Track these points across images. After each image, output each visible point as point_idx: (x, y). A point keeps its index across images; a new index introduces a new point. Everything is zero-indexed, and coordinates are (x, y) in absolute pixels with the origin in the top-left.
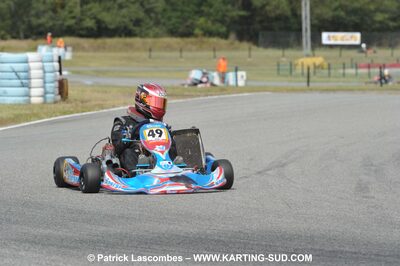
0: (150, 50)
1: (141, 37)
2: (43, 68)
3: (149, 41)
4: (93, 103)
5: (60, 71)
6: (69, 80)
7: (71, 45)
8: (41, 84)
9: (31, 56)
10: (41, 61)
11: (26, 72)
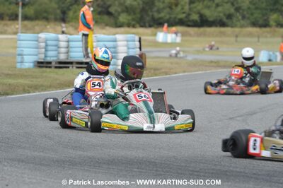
0: (237, 36)
1: (232, 27)
2: (127, 46)
3: (237, 30)
4: (163, 70)
5: (140, 48)
9: (119, 37)
10: (128, 41)
11: (115, 48)
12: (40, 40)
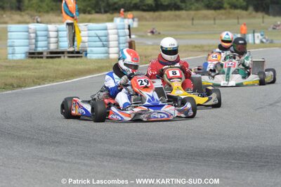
0: (193, 19)
1: (186, 10)
2: (118, 34)
3: (192, 13)
5: (130, 36)
6: (136, 41)
7: (137, 17)
8: (116, 45)
9: (109, 25)
10: (117, 29)
11: (106, 36)
12: (30, 31)
